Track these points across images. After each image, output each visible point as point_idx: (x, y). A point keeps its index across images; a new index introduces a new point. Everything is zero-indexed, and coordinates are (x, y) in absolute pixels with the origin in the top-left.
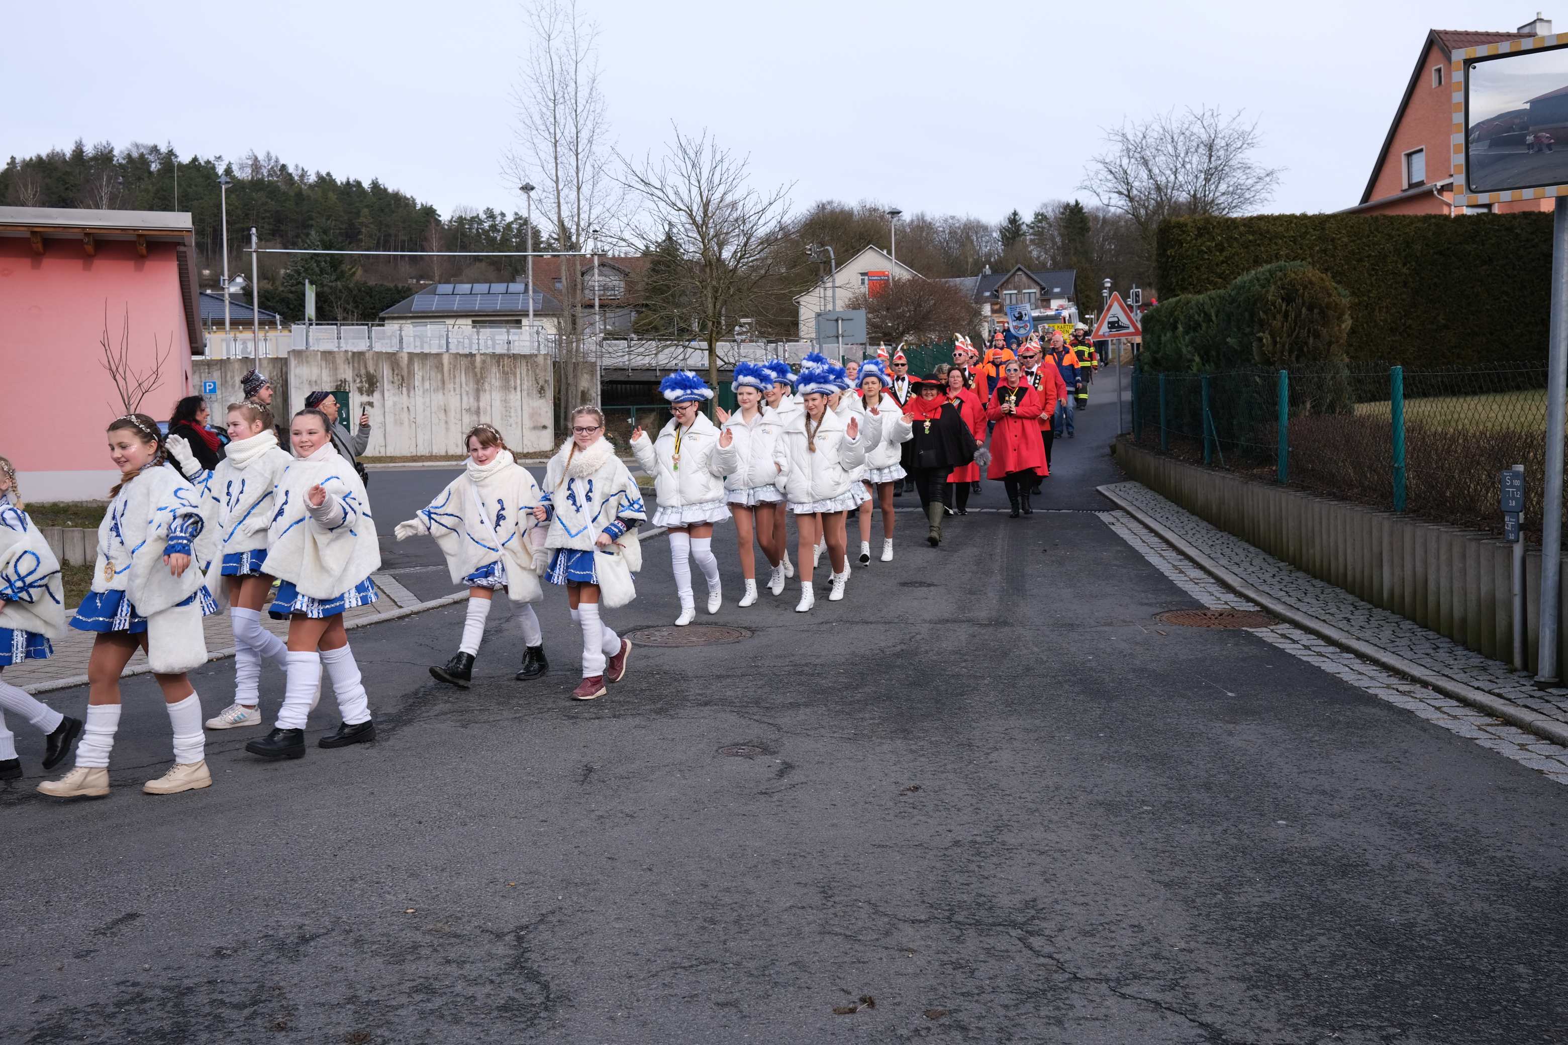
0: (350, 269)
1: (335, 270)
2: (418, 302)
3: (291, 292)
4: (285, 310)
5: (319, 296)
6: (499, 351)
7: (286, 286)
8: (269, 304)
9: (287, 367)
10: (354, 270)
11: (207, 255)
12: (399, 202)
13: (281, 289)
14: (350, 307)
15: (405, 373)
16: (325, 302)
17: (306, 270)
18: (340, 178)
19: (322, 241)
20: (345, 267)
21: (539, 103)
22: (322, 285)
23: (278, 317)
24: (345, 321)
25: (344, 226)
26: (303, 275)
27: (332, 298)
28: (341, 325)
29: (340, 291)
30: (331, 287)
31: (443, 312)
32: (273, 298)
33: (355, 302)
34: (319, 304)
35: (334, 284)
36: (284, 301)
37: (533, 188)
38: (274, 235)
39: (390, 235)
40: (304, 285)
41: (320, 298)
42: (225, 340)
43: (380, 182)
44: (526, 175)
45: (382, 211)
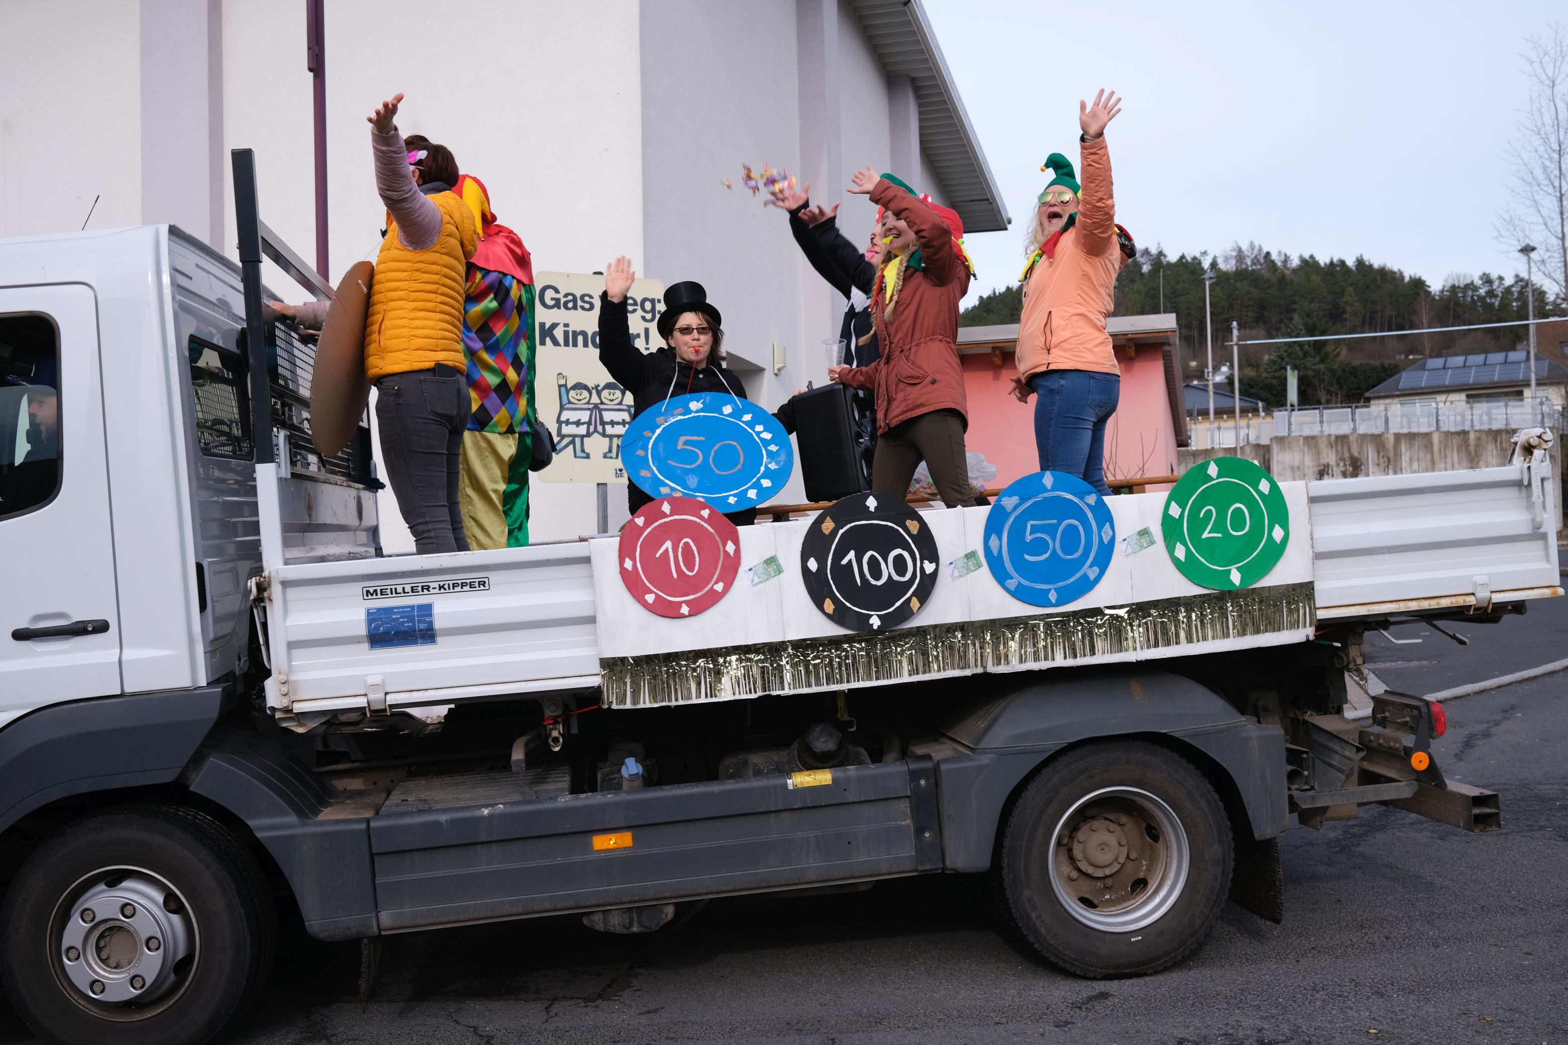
0: (1334, 350)
1: (1319, 353)
2: (1406, 379)
3: (1275, 378)
4: (1269, 396)
5: (1301, 381)
6: (1495, 426)
7: (1270, 372)
8: (1253, 391)
9: (1269, 453)
10: (1338, 350)
11: (1194, 347)
12: (1386, 277)
13: (1265, 375)
14: (1333, 389)
15: (1391, 455)
16: (1308, 385)
17: (1289, 355)
18: (1323, 259)
19: (1305, 325)
20: (1328, 349)
21: (1541, 157)
22: (1306, 369)
23: (1260, 404)
24: (1328, 404)
25: (1327, 307)
26: (1287, 359)
27: (1315, 381)
28: (1325, 408)
29: (1324, 374)
30: (1314, 370)
31: (1433, 387)
32: (1257, 385)
33: (1339, 383)
34: (1303, 388)
35: (1317, 367)
36: (1268, 387)
37: (1533, 249)
38: (1257, 322)
39: (1376, 312)
40: (1286, 369)
41: (1303, 383)
42: (1208, 429)
43: (1365, 258)
44: (1526, 236)
45: (1368, 287)
